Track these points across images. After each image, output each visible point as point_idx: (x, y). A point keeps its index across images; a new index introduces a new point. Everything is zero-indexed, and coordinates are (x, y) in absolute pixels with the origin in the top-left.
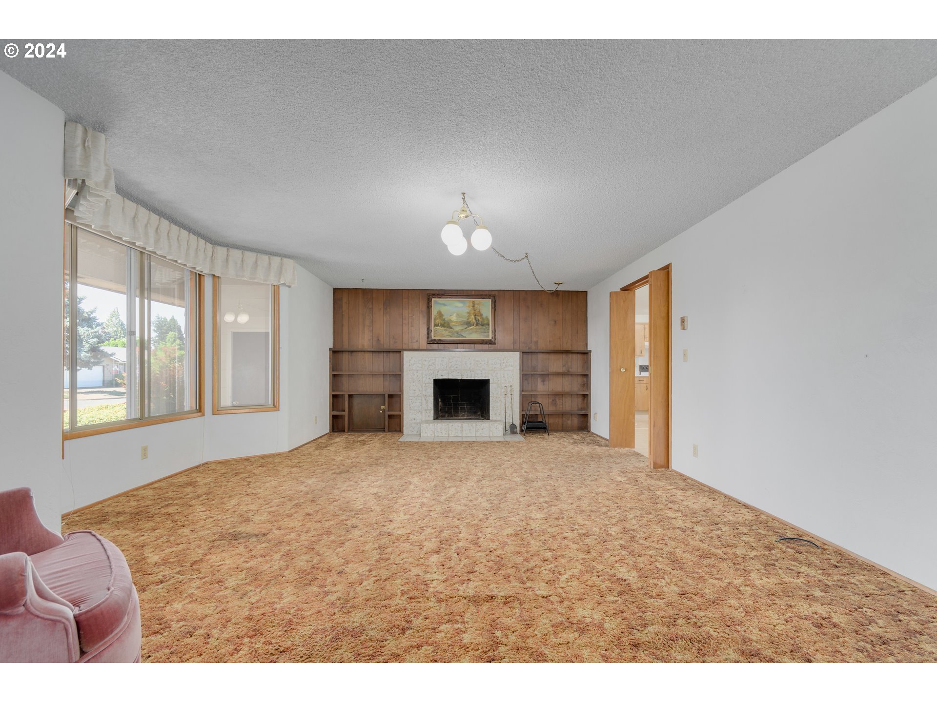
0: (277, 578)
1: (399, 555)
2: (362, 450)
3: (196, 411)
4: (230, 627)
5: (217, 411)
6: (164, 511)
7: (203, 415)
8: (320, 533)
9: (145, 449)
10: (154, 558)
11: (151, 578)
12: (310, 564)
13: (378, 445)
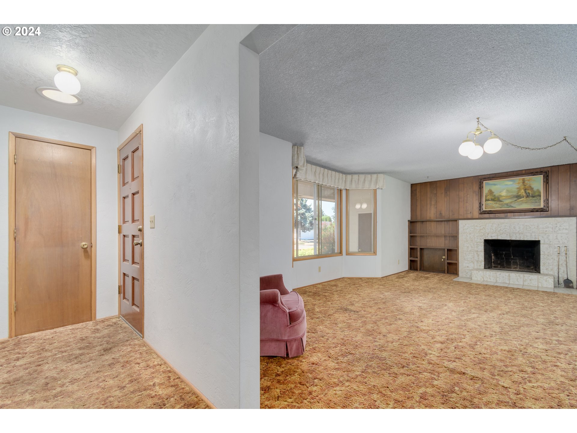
0: (358, 329)
1: (418, 338)
2: (424, 282)
3: (339, 253)
4: (335, 340)
5: (348, 254)
6: (324, 294)
7: (342, 255)
8: (382, 317)
9: (320, 268)
10: (317, 310)
11: (315, 316)
12: (372, 328)
13: (436, 281)
